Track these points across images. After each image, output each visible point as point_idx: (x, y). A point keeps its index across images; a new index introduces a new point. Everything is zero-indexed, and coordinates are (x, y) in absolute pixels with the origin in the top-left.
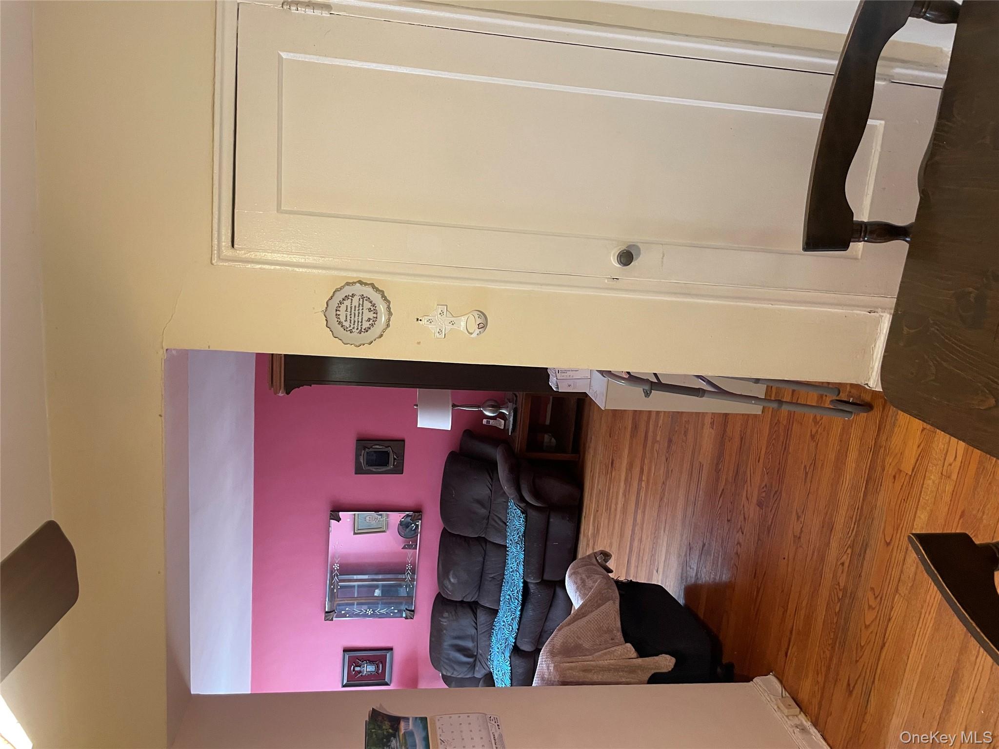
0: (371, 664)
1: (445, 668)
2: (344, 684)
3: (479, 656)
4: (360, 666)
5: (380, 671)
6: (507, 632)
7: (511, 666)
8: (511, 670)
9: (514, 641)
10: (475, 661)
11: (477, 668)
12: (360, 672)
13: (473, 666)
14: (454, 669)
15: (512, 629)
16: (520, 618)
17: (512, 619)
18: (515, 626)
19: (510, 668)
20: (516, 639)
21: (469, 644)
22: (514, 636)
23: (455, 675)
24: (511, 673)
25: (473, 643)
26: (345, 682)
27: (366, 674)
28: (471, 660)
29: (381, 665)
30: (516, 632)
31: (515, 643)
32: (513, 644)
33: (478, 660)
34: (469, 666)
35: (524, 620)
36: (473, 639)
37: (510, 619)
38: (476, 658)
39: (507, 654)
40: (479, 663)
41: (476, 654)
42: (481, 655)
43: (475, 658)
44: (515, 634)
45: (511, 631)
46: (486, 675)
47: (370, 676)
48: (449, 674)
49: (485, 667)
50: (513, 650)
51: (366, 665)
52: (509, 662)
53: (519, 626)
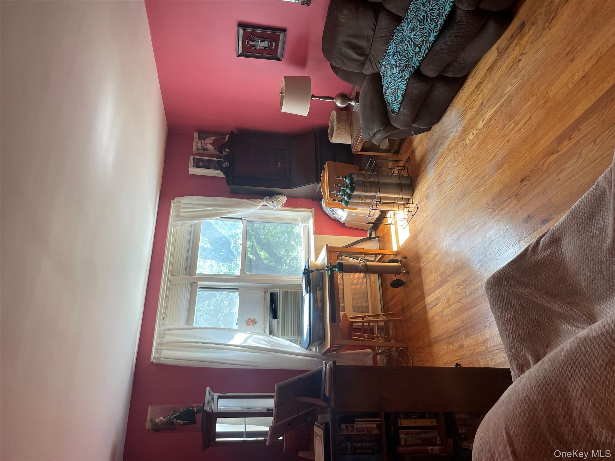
0: (264, 41)
1: (336, 61)
2: (239, 54)
3: (371, 56)
4: (254, 41)
5: (273, 48)
6: (412, 51)
7: (407, 86)
8: (406, 89)
9: (418, 64)
10: (366, 60)
11: (366, 67)
12: (254, 46)
13: (363, 64)
14: (344, 63)
15: (420, 51)
16: (434, 43)
17: (422, 41)
18: (424, 49)
19: (405, 88)
20: (421, 63)
21: (363, 43)
22: (420, 59)
23: (344, 68)
24: (405, 92)
25: (368, 43)
26: (240, 52)
27: (259, 48)
28: (362, 58)
29: (274, 43)
30: (423, 57)
31: (418, 67)
32: (416, 67)
33: (368, 58)
34: (359, 64)
35: (436, 47)
36: (367, 39)
37: (419, 40)
38: (367, 57)
39: (407, 75)
40: (369, 63)
41: (368, 53)
42: (373, 55)
43: (365, 58)
44: (421, 58)
45: (417, 53)
46: (374, 74)
47: (264, 50)
48: (338, 66)
49: (375, 67)
50: (414, 73)
51: (260, 41)
52: (405, 82)
53: (429, 52)
